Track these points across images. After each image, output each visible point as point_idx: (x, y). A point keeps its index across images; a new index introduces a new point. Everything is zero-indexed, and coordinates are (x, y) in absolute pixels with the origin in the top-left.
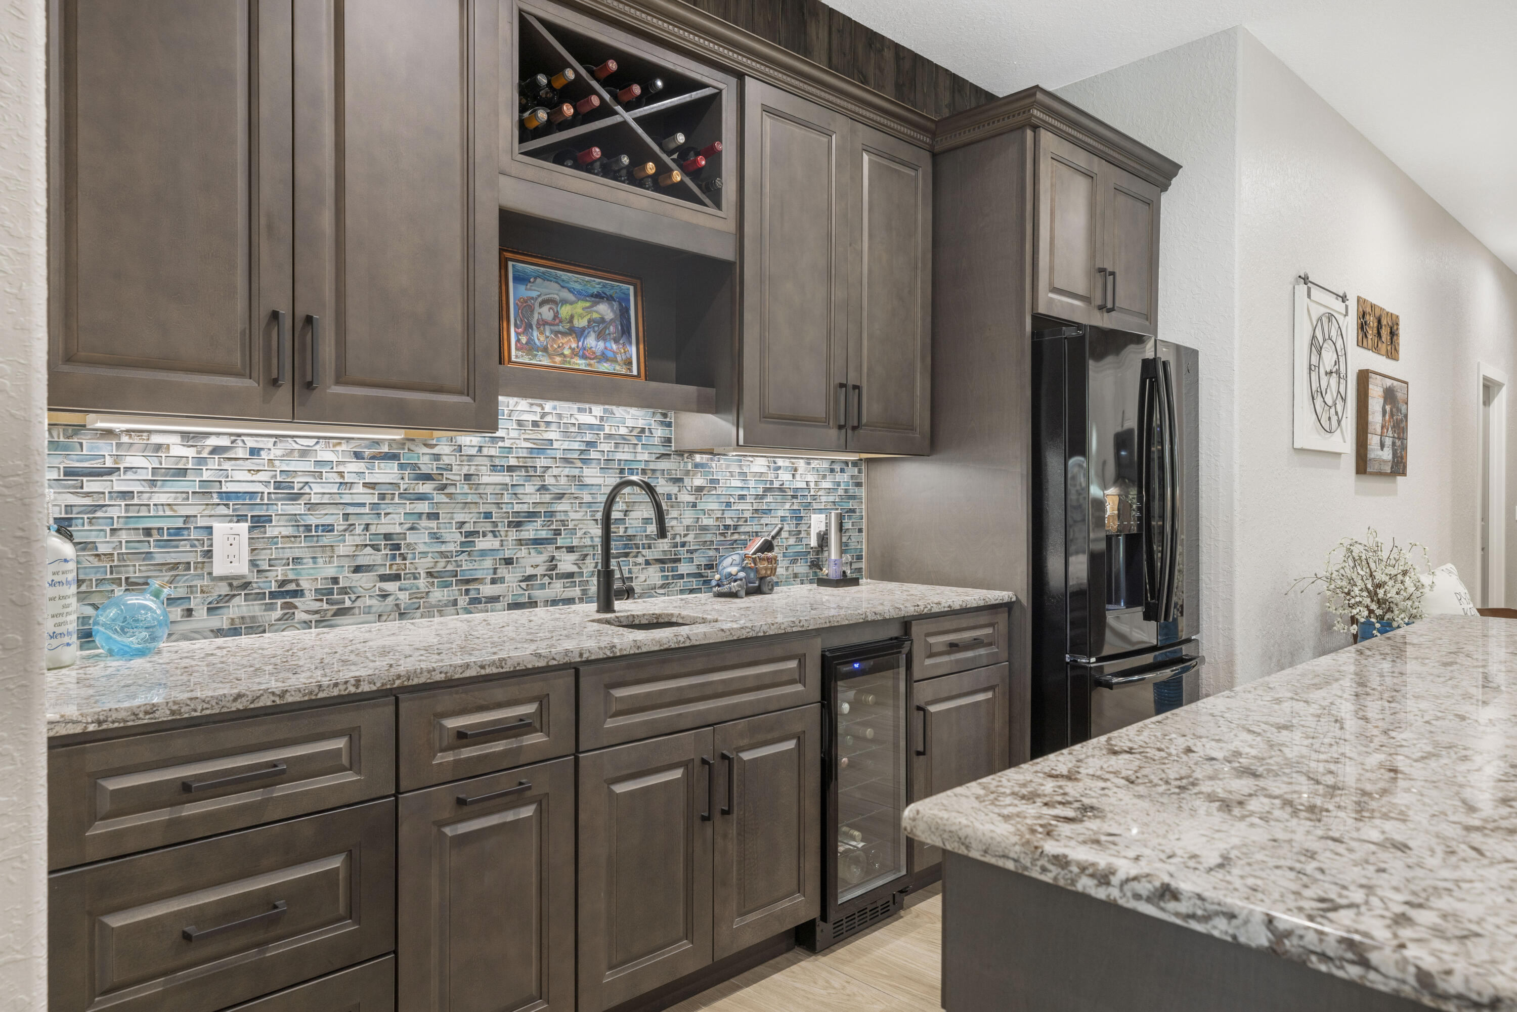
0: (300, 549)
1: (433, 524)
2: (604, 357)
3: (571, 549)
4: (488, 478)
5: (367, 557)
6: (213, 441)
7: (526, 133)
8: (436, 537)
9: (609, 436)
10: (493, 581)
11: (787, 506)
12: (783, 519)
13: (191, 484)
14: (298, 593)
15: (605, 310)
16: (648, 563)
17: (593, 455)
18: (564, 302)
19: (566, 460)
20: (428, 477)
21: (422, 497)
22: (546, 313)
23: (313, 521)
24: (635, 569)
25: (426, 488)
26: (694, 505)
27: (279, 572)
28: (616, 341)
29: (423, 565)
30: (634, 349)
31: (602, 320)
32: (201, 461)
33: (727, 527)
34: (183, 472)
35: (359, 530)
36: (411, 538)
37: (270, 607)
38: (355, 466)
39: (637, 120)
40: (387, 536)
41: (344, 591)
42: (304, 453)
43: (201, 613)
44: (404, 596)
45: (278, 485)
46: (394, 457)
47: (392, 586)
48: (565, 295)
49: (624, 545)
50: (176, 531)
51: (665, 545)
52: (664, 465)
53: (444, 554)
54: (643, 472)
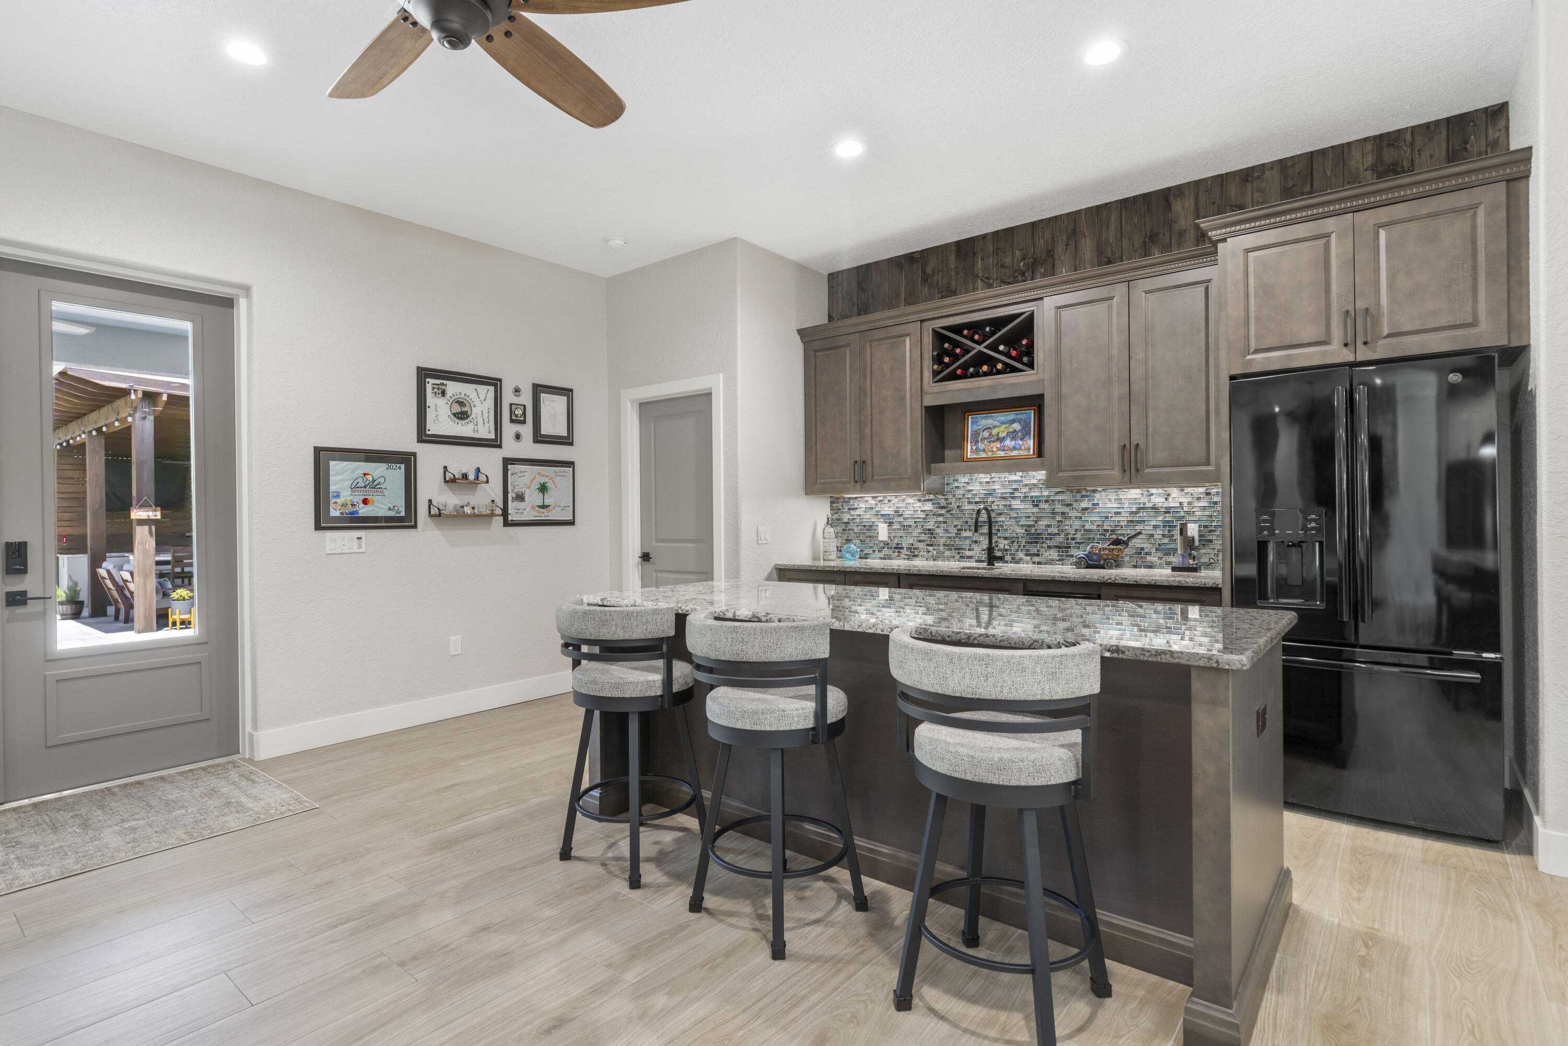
0: (901, 533)
1: (945, 525)
2: (1014, 448)
3: (1006, 538)
4: (967, 507)
5: (923, 537)
6: (880, 498)
7: (935, 373)
8: (946, 531)
9: (1026, 485)
10: (969, 550)
11: (1161, 518)
12: (1155, 527)
13: (873, 512)
14: (902, 548)
15: (1017, 426)
17: (1017, 494)
18: (995, 427)
19: (1003, 498)
20: (943, 507)
21: (941, 515)
22: (986, 434)
23: (906, 524)
24: (1042, 550)
25: (943, 511)
26: (1081, 518)
27: (896, 541)
28: (1022, 439)
29: (942, 541)
30: (1032, 441)
31: (1015, 431)
32: (876, 505)
33: (1107, 531)
34: (872, 508)
35: (919, 527)
36: (938, 531)
37: (894, 552)
38: (919, 504)
39: (985, 347)
40: (929, 530)
41: (915, 549)
42: (903, 501)
43: (877, 552)
44: (935, 552)
45: (896, 512)
46: (931, 500)
47: (930, 548)
48: (996, 423)
49: (1035, 538)
50: (871, 526)
51: (1060, 539)
52: (1060, 497)
53: (949, 538)
54: (1046, 501)
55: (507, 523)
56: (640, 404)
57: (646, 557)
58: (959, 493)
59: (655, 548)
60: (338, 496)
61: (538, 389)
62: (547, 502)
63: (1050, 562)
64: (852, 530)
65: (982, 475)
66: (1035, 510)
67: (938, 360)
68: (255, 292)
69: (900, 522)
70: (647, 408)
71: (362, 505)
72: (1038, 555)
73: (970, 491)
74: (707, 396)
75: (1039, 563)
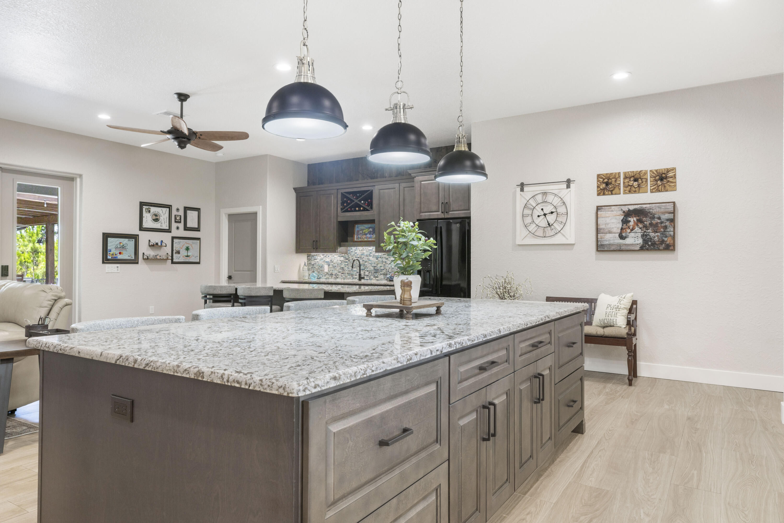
0: (333, 269)
1: (348, 266)
2: (370, 238)
3: (367, 271)
5: (340, 270)
6: (325, 255)
7: (342, 209)
13: (323, 261)
14: (333, 275)
15: (371, 230)
16: (381, 274)
17: (371, 255)
18: (364, 229)
19: (367, 256)
20: (347, 259)
21: (346, 262)
22: (361, 232)
23: (334, 265)
24: (379, 275)
25: (347, 261)
27: (331, 272)
28: (372, 235)
29: (347, 272)
32: (324, 258)
34: (322, 259)
35: (339, 267)
37: (330, 276)
38: (339, 258)
39: (358, 201)
40: (342, 268)
41: (337, 275)
42: (333, 256)
43: (324, 276)
45: (331, 260)
46: (343, 256)
47: (343, 275)
48: (364, 228)
49: (376, 271)
50: (322, 266)
51: (384, 271)
52: (384, 256)
53: (349, 271)
54: (380, 257)
55: (173, 262)
56: (229, 215)
57: (230, 277)
58: (353, 253)
59: (233, 274)
60: (110, 251)
61: (186, 209)
62: (189, 254)
63: (381, 280)
64: (315, 268)
65: (360, 247)
66: (377, 261)
67: (342, 204)
68: (84, 176)
69: (332, 265)
70: (231, 217)
71: (119, 254)
72: (377, 277)
73: (356, 253)
74: (255, 214)
75: (378, 280)
